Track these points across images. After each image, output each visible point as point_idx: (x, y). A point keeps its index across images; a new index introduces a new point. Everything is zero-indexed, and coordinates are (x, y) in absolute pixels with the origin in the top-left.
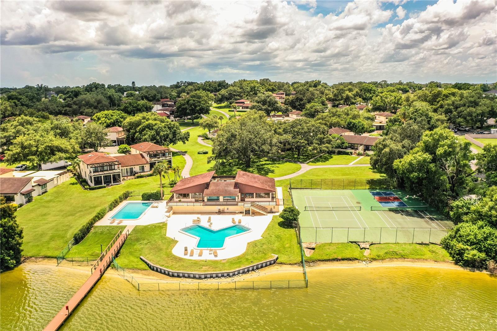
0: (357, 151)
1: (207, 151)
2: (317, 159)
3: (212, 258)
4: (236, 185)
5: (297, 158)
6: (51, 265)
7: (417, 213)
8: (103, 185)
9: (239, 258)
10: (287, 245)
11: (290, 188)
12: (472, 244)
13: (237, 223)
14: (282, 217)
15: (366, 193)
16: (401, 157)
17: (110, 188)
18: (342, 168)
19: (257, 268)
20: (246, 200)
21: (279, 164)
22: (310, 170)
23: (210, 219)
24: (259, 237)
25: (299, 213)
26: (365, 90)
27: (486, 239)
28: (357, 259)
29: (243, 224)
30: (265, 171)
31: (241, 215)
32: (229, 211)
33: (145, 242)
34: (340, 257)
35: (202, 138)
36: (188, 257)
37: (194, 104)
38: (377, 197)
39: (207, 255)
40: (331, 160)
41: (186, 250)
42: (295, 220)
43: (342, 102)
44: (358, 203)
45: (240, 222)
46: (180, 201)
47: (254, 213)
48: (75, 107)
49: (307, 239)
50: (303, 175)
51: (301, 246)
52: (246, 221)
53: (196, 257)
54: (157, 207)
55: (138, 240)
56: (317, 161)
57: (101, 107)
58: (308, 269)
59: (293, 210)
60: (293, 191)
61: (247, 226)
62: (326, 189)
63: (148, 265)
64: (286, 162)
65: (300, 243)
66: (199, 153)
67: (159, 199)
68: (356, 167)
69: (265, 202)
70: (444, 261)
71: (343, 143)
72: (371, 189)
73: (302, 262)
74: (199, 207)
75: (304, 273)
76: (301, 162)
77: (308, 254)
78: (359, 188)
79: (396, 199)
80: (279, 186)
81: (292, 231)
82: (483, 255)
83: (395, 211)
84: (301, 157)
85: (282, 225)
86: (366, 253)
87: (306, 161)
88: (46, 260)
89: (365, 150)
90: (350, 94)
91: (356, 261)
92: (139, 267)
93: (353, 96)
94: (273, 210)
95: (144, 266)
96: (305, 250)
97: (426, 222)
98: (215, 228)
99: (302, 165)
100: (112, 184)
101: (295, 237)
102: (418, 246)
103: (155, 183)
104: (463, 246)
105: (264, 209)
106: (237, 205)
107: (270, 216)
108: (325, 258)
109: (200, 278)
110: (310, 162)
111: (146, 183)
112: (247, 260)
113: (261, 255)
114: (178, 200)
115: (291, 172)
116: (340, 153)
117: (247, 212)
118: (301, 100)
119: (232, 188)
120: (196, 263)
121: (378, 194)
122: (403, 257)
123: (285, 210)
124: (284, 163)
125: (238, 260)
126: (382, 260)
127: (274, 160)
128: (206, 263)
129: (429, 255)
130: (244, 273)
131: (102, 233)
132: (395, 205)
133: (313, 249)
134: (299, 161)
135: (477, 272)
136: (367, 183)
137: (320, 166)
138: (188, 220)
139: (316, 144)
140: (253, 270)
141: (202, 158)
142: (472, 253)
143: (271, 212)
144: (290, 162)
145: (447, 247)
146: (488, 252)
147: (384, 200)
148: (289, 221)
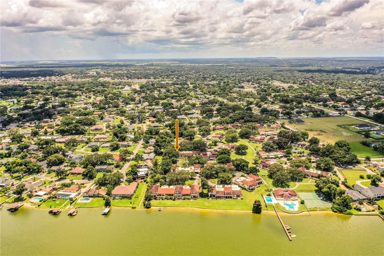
0: (309, 177)
1: (265, 175)
7: (326, 201)
8: (252, 191)
10: (304, 208)
13: (293, 203)
15: (314, 194)
17: (255, 191)
18: (306, 184)
19: (302, 212)
22: (299, 185)
24: (298, 206)
25: (304, 201)
28: (317, 211)
31: (292, 201)
32: (289, 200)
33: (279, 207)
34: (314, 210)
36: (290, 210)
40: (303, 181)
41: (288, 209)
42: (304, 203)
44: (314, 197)
47: (294, 200)
49: (307, 206)
50: (298, 187)
51: (307, 208)
54: (273, 198)
56: (299, 181)
61: (295, 203)
62: (305, 192)
66: (263, 176)
67: (270, 196)
68: (310, 184)
70: (331, 211)
71: (305, 175)
72: (316, 192)
73: (308, 211)
74: (282, 198)
75: (309, 213)
78: (313, 192)
79: (322, 196)
83: (322, 200)
86: (318, 209)
89: (311, 177)
95: (283, 212)
97: (328, 203)
99: (296, 183)
101: (305, 206)
102: (327, 208)
103: (263, 190)
105: (296, 199)
106: (291, 198)
107: (298, 201)
108: (312, 210)
109: (294, 214)
111: (261, 190)
113: (301, 210)
114: (276, 196)
115: (295, 186)
116: (305, 178)
119: (288, 195)
120: (292, 211)
121: (318, 194)
122: (324, 210)
123: (301, 200)
125: (298, 211)
126: (321, 211)
127: (288, 181)
129: (328, 210)
130: (300, 213)
131: (269, 205)
132: (322, 198)
133: (309, 208)
135: (336, 213)
137: (301, 183)
141: (265, 178)
142: (335, 210)
145: (331, 209)
146: (338, 210)
147: (319, 196)
148: (302, 203)
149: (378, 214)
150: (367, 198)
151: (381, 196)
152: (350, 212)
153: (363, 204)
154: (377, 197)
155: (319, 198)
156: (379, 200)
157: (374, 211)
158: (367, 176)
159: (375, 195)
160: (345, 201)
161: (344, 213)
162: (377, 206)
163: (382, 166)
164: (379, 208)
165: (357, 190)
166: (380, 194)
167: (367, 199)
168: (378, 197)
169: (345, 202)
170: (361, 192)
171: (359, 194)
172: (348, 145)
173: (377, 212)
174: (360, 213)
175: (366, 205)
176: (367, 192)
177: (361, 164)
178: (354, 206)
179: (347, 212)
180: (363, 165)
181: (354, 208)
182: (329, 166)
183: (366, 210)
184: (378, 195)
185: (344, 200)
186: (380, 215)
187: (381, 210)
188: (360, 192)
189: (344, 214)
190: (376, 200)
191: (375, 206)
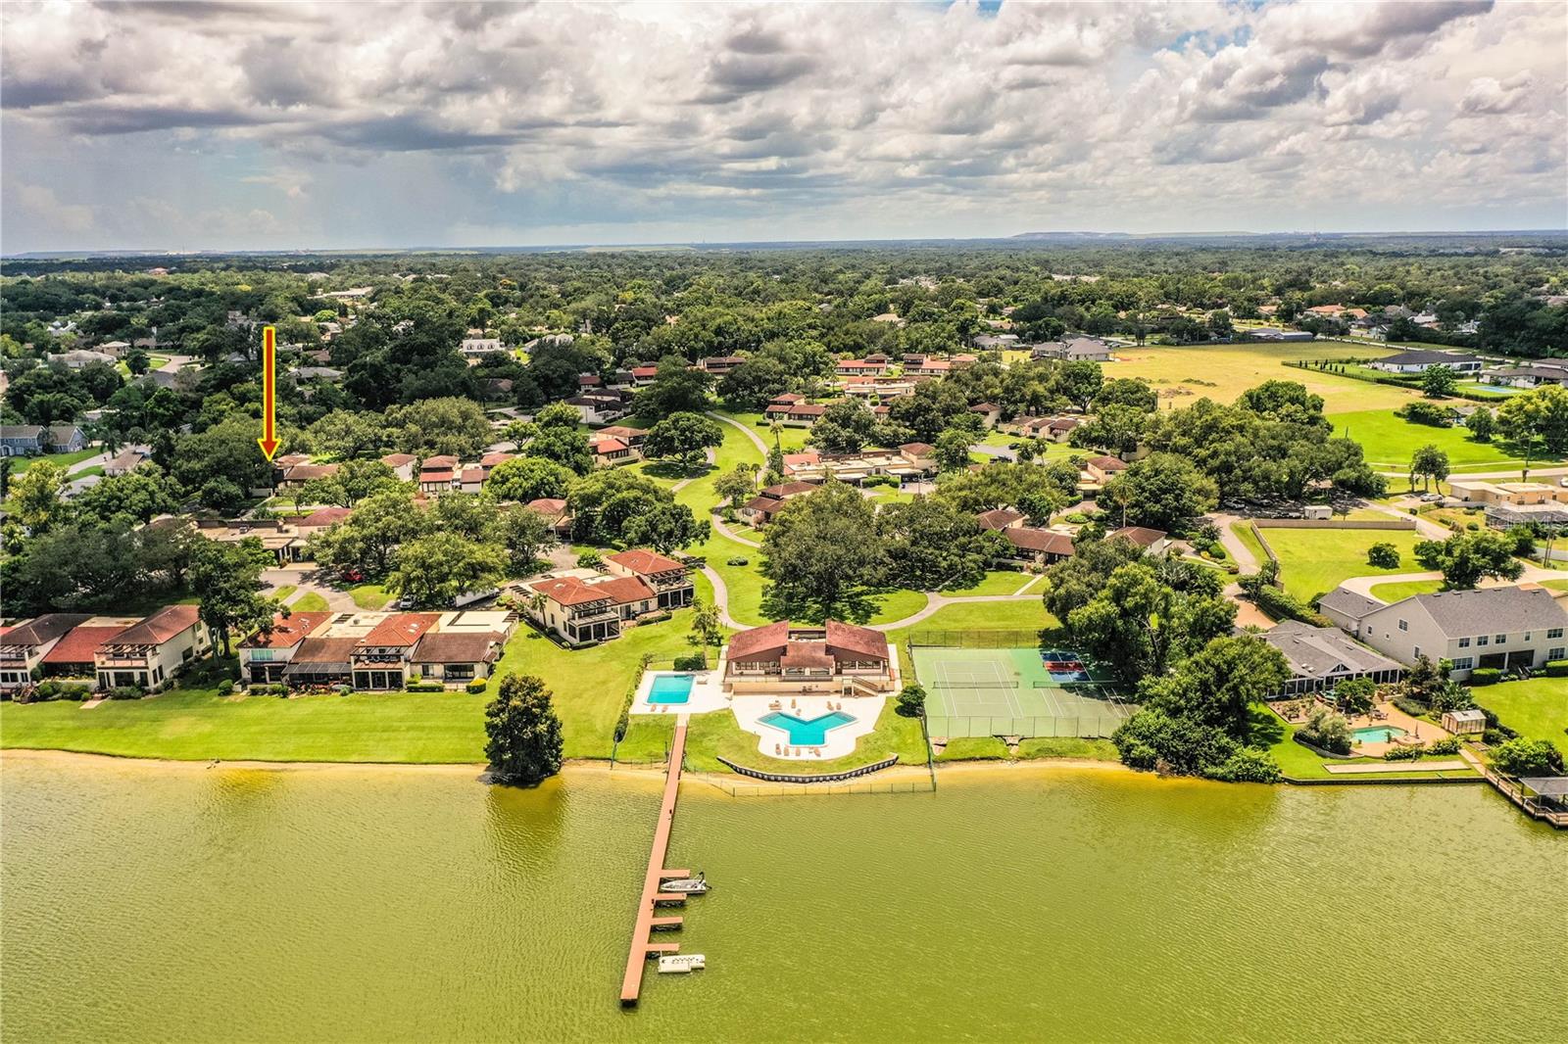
0: (1032, 565)
1: (746, 559)
2: (956, 580)
3: (813, 757)
4: (829, 650)
5: (920, 576)
6: (602, 768)
7: (1099, 694)
8: (593, 641)
9: (848, 757)
10: (910, 741)
11: (910, 646)
12: (1145, 737)
13: (835, 710)
14: (901, 700)
15: (1031, 659)
16: (1084, 602)
17: (604, 645)
18: (999, 603)
19: (873, 770)
20: (844, 671)
21: (888, 592)
22: (944, 608)
23: (794, 703)
24: (869, 730)
25: (924, 694)
26: (1076, 375)
27: (1159, 731)
28: (999, 758)
29: (843, 710)
30: (863, 609)
31: (839, 695)
32: (819, 689)
33: (715, 737)
34: (978, 756)
35: (723, 519)
36: (782, 757)
37: (689, 428)
38: (1049, 663)
39: (806, 754)
40: (982, 584)
41: (778, 748)
42: (919, 705)
43: (1022, 407)
44: (1017, 674)
45: (839, 707)
46: (742, 674)
47: (858, 693)
48: (413, 428)
49: (936, 733)
50: (931, 620)
51: (928, 742)
52: (849, 705)
53: (792, 757)
54: (705, 683)
55: (703, 735)
56: (957, 585)
57: (472, 428)
58: (936, 771)
59: (916, 692)
60: (915, 651)
61: (850, 713)
62: (968, 647)
63: (732, 766)
64: (900, 587)
65: (926, 738)
66: (730, 564)
67: (700, 669)
68: (1025, 602)
69: (874, 676)
70: (1110, 760)
71: (1007, 549)
72: (1044, 646)
73: (929, 762)
74: (773, 682)
75: (932, 776)
76: (929, 589)
77: (937, 752)
78: (1023, 644)
79: (1078, 666)
80: (891, 643)
81: (915, 721)
82: (1153, 752)
83: (1068, 688)
84: (929, 575)
85: (901, 711)
86: (1014, 751)
87: (937, 586)
88: (590, 762)
89: (1046, 562)
90: (1040, 389)
91: (999, 761)
92: (721, 769)
93: (1046, 394)
94: (886, 688)
95: (727, 768)
96: (934, 747)
97: (1108, 707)
98: (805, 716)
99: (929, 595)
100: (607, 637)
101: (919, 729)
102: (1082, 741)
103: (678, 636)
104: (1132, 741)
105: (871, 686)
106: (831, 680)
107: (882, 697)
108: (959, 757)
109: (804, 782)
110: (945, 587)
111: (662, 636)
112: (859, 759)
113: (876, 753)
114: (738, 672)
115: (909, 611)
116: (1001, 567)
117: (848, 692)
118: (928, 410)
119: (821, 654)
120: (795, 765)
121: (1053, 657)
122: (1060, 755)
123: (905, 691)
124: (896, 590)
125: (848, 761)
126: (1033, 759)
127: (880, 586)
128: (808, 764)
129: (1093, 752)
130: (857, 775)
131: (647, 725)
132: (1072, 677)
133: (944, 745)
134: (924, 586)
135: (1145, 773)
136: (1039, 636)
137: (962, 597)
138: (762, 705)
139: (956, 555)
140: (868, 772)
141: (740, 575)
142: (1144, 750)
143: (883, 691)
144: (908, 587)
145: (1118, 741)
146: (1159, 747)
147: (1058, 668)
148: (911, 706)
149: (1481, 771)
150: (1400, 667)
151: (1505, 648)
152: (1257, 763)
153: (1366, 705)
154: (1476, 662)
155: (1049, 678)
156: (1491, 680)
157: (1447, 751)
158: (1418, 550)
159: (1464, 643)
160: (1222, 677)
161: (1211, 770)
162: (1476, 715)
163: (1521, 503)
164: (1493, 730)
165: (1343, 622)
166: (1501, 640)
167: (1405, 675)
168: (1487, 661)
169: (1219, 684)
170: (1364, 633)
171: (1350, 642)
172: (1315, 407)
173: (1475, 760)
174: (1338, 768)
175: (1396, 718)
176: (1403, 626)
177: (1386, 496)
178: (1301, 723)
179: (1231, 765)
180: (1399, 504)
181: (1300, 738)
182: (1177, 498)
183: (1391, 748)
184: (1483, 641)
185: (1210, 675)
186: (1491, 777)
187: (1506, 743)
188: (1356, 636)
189: (1211, 777)
190: (1473, 681)
191: (1458, 716)
